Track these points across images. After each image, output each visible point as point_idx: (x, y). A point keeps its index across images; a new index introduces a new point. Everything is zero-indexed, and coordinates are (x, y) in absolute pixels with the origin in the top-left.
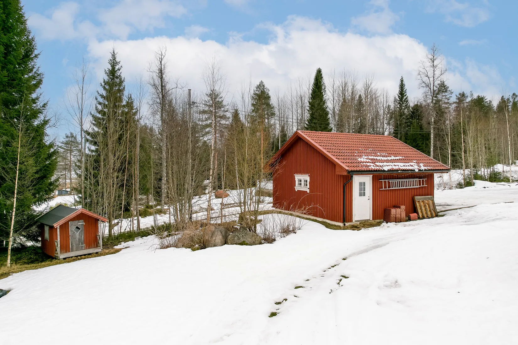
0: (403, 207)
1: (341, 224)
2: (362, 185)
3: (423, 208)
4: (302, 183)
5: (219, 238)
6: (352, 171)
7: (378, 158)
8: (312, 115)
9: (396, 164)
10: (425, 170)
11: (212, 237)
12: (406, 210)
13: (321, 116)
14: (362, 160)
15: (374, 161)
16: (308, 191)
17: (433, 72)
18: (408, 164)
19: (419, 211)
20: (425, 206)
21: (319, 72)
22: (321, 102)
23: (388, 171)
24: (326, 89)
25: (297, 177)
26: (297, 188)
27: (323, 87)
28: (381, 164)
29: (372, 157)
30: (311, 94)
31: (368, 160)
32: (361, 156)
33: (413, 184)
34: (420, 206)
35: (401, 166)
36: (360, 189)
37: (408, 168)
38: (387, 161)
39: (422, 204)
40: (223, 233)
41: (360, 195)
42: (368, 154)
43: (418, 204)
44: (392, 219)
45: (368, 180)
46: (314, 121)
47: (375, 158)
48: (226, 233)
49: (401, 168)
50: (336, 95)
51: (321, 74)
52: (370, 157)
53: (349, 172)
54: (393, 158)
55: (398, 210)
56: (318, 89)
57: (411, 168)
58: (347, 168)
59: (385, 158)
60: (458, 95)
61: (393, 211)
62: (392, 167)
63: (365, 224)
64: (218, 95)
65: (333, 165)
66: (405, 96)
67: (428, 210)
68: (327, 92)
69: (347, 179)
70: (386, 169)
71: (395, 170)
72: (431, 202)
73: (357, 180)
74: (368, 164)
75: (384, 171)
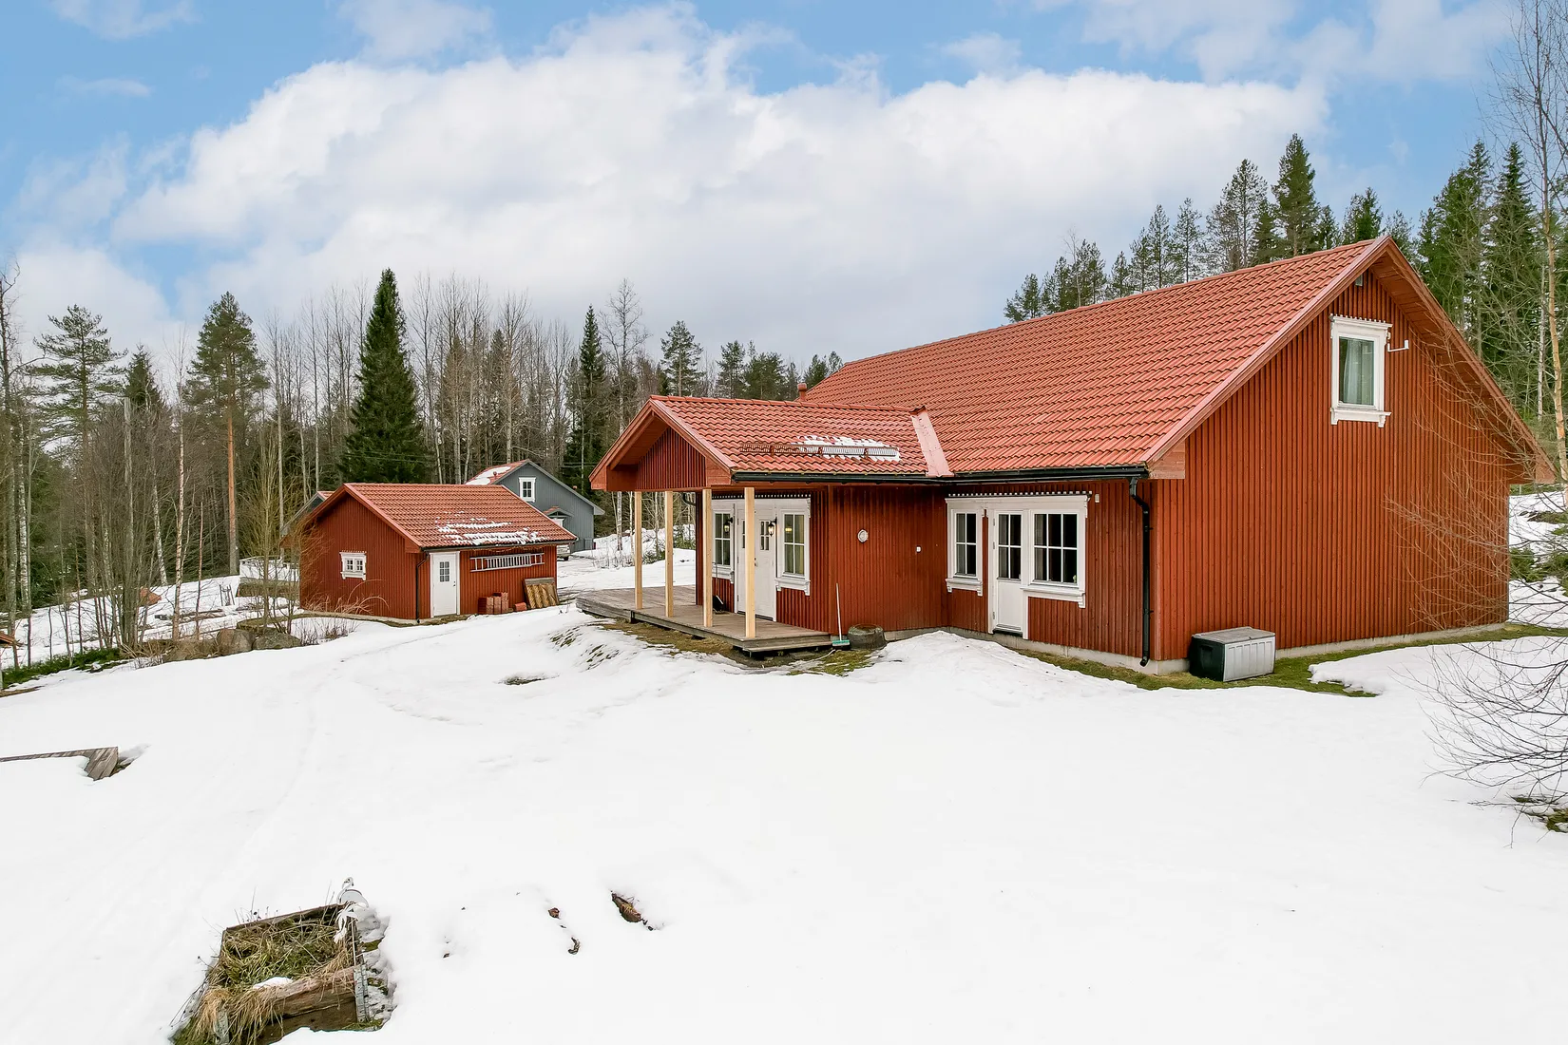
0: (505, 595)
1: (414, 622)
2: (445, 566)
3: (538, 596)
4: (353, 565)
5: (244, 643)
6: (427, 548)
7: (472, 526)
8: (370, 390)
9: (494, 534)
10: (537, 541)
11: (232, 642)
12: (509, 598)
13: (393, 394)
14: (445, 531)
15: (461, 532)
16: (364, 578)
17: (623, 334)
18: (513, 534)
19: (531, 599)
20: (540, 592)
21: (388, 278)
22: (393, 358)
23: (481, 545)
24: (408, 325)
25: (345, 557)
26: (345, 574)
27: (399, 319)
28: (472, 536)
29: (461, 525)
30: (368, 336)
31: (452, 531)
32: (444, 525)
33: (525, 561)
34: (533, 592)
35: (502, 537)
36: (442, 572)
37: (511, 540)
38: (481, 531)
39: (536, 589)
40: (248, 636)
41: (442, 580)
42: (454, 520)
43: (529, 590)
44: (488, 611)
45: (453, 559)
46: (376, 404)
47: (465, 526)
48: (251, 637)
49: (500, 540)
50: (432, 340)
51: (394, 286)
52: (458, 526)
53: (422, 549)
54: (494, 525)
55: (497, 598)
56: (385, 326)
57: (515, 539)
58: (420, 544)
59: (480, 526)
60: (726, 348)
61: (490, 600)
62: (486, 539)
63: (447, 619)
64: (90, 326)
65: (402, 538)
66: (598, 352)
67: (546, 597)
68: (411, 332)
69: (422, 557)
70: (477, 542)
71: (491, 544)
72: (550, 586)
73: (436, 559)
74: (453, 537)
75: (474, 545)
